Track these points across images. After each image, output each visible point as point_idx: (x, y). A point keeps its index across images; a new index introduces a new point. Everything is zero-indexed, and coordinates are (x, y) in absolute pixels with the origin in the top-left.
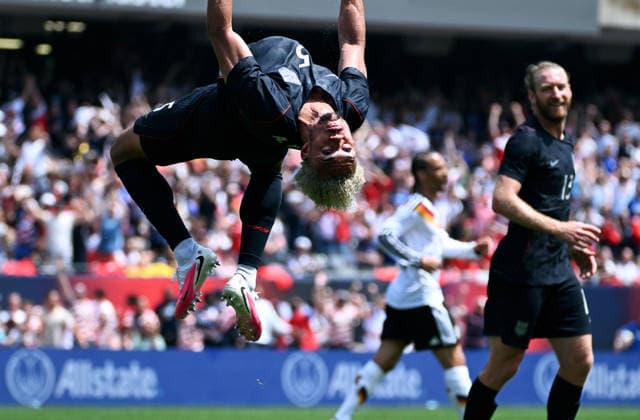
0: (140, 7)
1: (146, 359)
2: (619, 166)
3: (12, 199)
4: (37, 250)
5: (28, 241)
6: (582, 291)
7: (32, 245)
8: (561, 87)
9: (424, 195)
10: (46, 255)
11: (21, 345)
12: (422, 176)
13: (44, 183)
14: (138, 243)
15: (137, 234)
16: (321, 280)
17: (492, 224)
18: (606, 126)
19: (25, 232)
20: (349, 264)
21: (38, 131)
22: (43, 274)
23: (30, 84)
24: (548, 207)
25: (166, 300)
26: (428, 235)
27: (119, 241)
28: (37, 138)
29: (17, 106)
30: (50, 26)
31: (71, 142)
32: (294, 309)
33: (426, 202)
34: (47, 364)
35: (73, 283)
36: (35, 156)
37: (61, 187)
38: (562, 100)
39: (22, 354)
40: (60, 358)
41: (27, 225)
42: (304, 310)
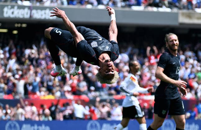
0: (43, 19)
1: (47, 123)
2: (185, 64)
3: (6, 76)
4: (14, 91)
5: (11, 89)
6: (182, 102)
7: (12, 90)
8: (176, 40)
9: (133, 74)
10: (16, 93)
11: (10, 120)
12: (132, 68)
13: (15, 72)
14: (44, 89)
15: (43, 86)
16: (98, 99)
17: (148, 82)
18: (181, 52)
19: (10, 86)
20: (106, 94)
21: (13, 56)
22: (16, 98)
23: (11, 42)
24: (172, 76)
25: (52, 106)
26: (134, 85)
27: (38, 89)
28: (13, 58)
29: (7, 49)
30: (16, 25)
31: (23, 59)
32: (90, 108)
33: (133, 76)
34: (17, 125)
35: (24, 101)
36: (13, 64)
37: (20, 73)
38: (176, 44)
39: (10, 122)
40: (21, 123)
41: (10, 84)
42: (93, 108)
